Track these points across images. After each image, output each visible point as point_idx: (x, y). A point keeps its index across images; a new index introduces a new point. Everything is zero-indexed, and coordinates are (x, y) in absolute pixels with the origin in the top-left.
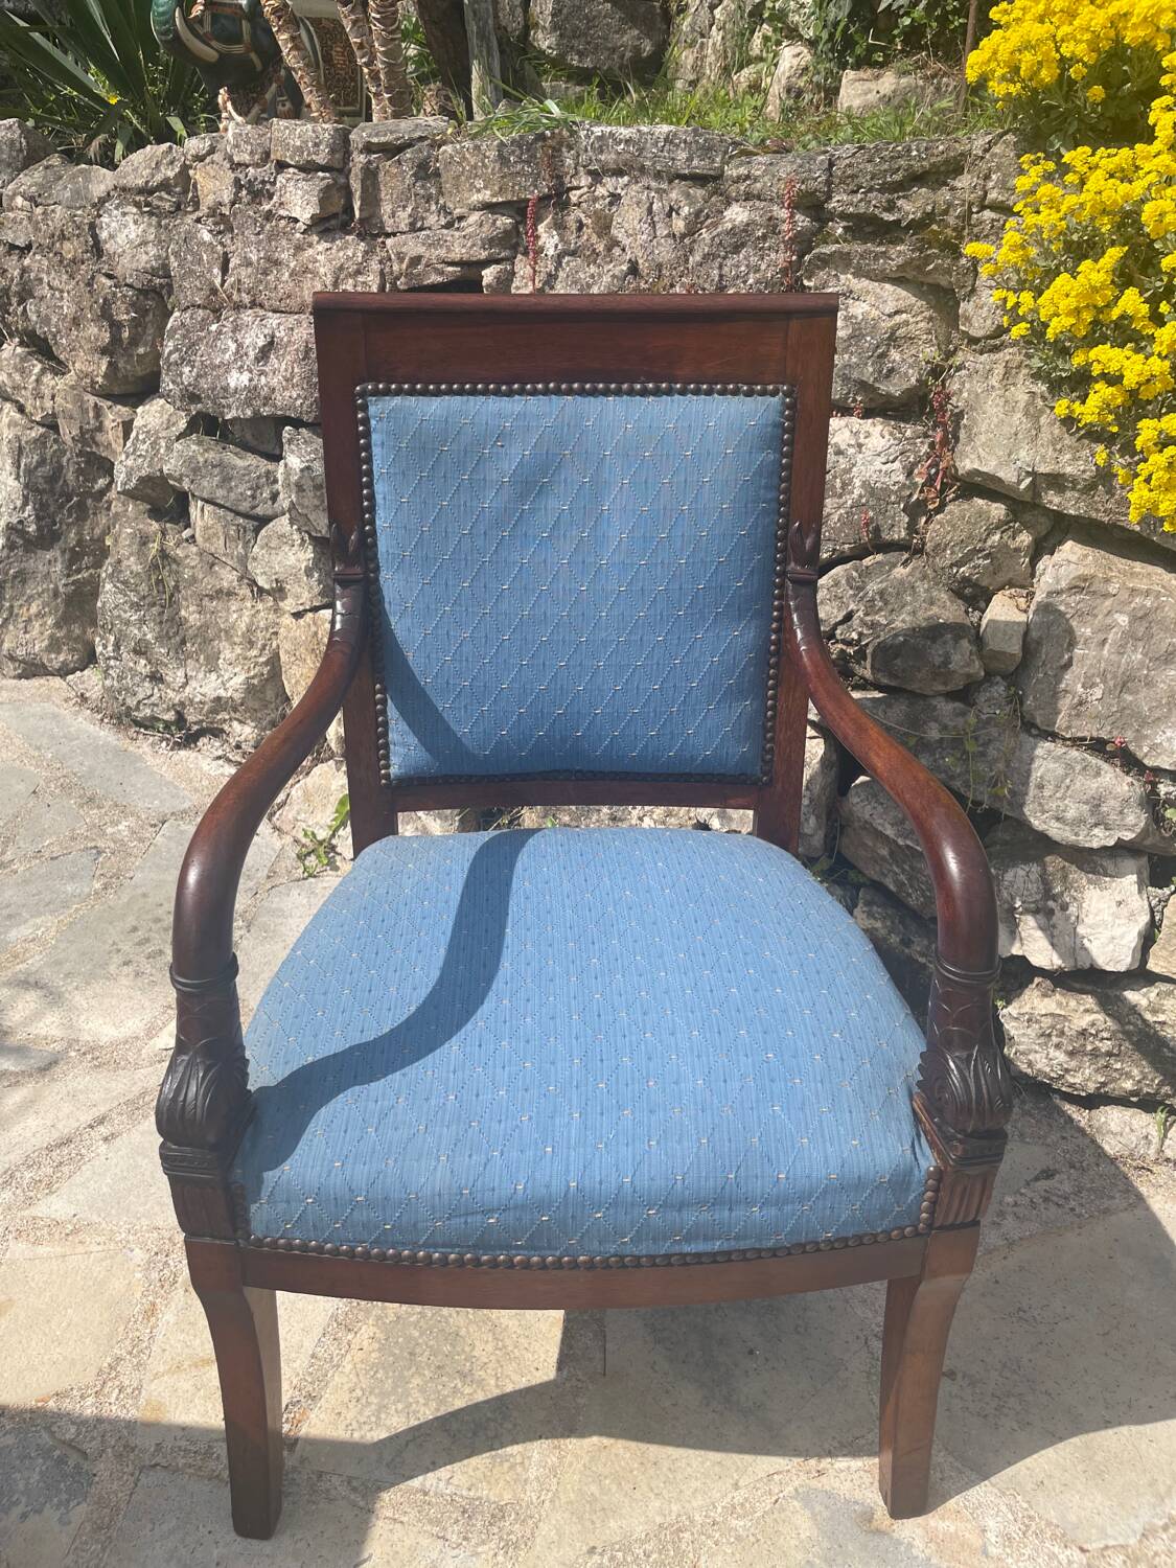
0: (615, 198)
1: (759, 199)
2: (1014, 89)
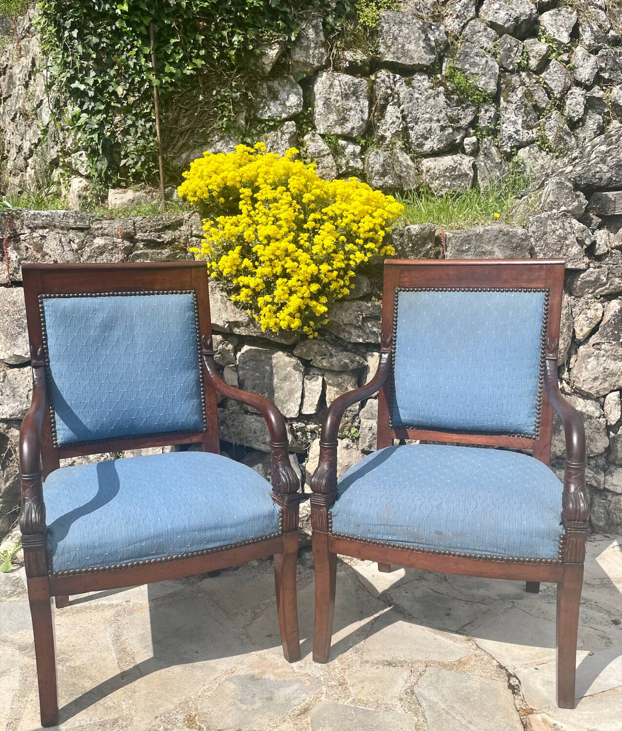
0: (43, 237)
1: (107, 235)
2: (196, 199)
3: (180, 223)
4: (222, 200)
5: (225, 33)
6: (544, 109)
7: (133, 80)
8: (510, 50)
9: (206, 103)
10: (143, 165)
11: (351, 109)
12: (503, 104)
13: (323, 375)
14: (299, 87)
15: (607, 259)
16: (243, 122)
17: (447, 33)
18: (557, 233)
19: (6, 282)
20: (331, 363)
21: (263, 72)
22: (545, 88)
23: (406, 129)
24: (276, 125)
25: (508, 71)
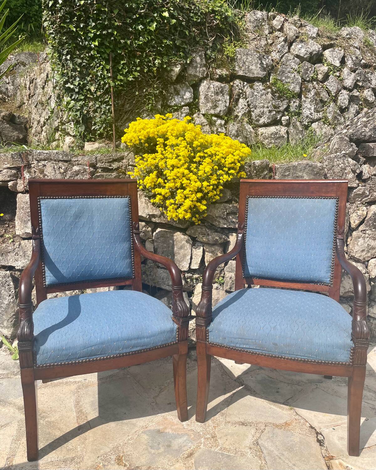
0: (44, 166)
1: (81, 165)
2: (132, 144)
3: (122, 158)
4: (147, 145)
5: (151, 58)
6: (326, 102)
7: (100, 83)
8: (307, 70)
9: (140, 96)
10: (104, 129)
11: (220, 100)
12: (303, 98)
13: (203, 246)
14: (191, 88)
15: (369, 182)
16: (160, 107)
17: (272, 60)
18: (340, 166)
19: (22, 191)
20: (208, 239)
21: (172, 80)
22: (327, 90)
23: (249, 112)
24: (177, 109)
25: (307, 81)
